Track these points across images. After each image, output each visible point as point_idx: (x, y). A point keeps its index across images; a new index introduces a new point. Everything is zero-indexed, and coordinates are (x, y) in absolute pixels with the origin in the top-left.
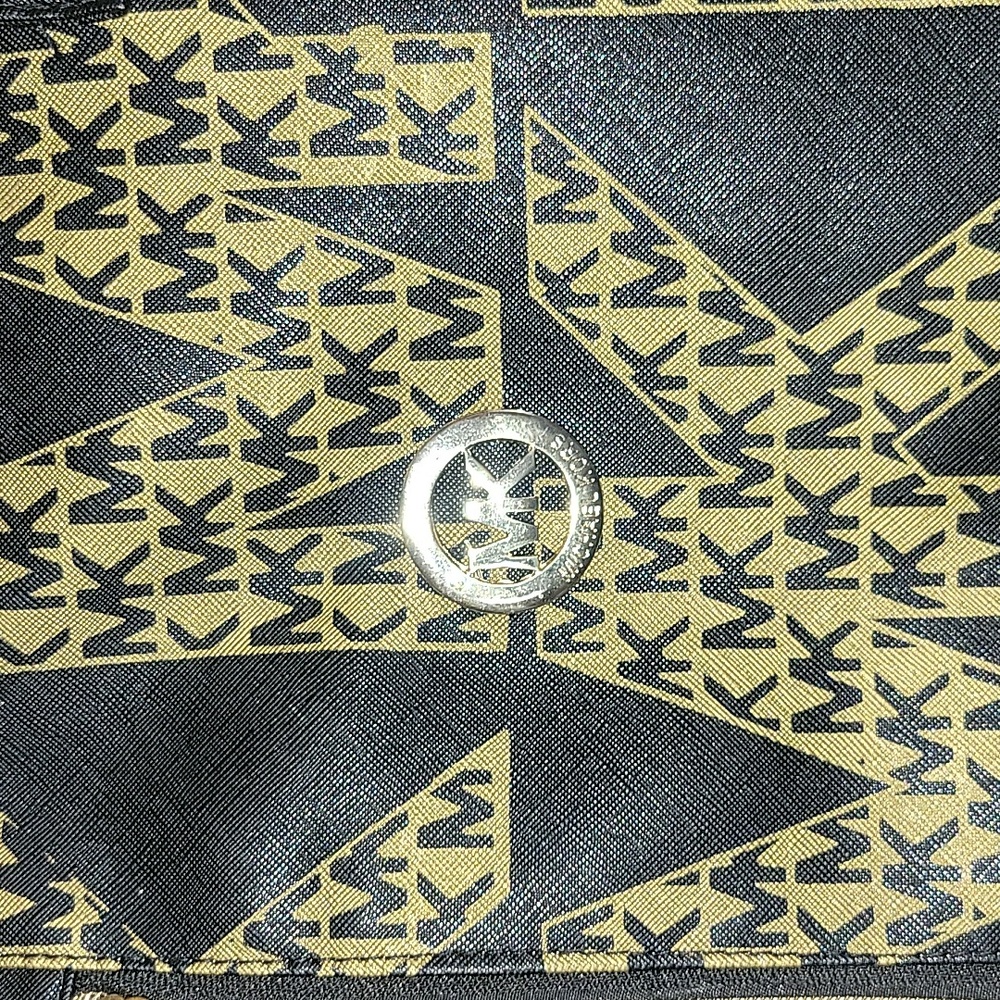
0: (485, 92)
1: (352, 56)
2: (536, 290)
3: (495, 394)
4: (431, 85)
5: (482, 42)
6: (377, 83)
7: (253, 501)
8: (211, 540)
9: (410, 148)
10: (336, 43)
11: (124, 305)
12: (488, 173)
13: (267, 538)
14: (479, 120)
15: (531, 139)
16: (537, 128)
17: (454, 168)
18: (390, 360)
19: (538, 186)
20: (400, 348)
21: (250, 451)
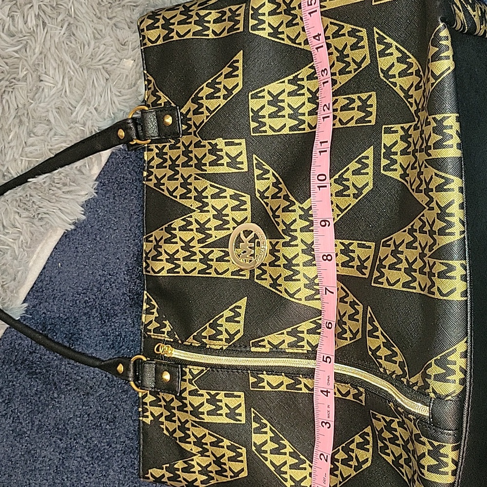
0: (244, 152)
1: (216, 144)
2: (258, 195)
3: (249, 219)
4: (233, 151)
5: (243, 141)
6: (221, 150)
7: (199, 241)
8: (191, 249)
9: (228, 165)
10: (213, 142)
11: (176, 197)
12: (246, 170)
13: (202, 250)
14: (243, 158)
15: (255, 162)
16: (256, 159)
17: (240, 168)
18: (227, 211)
19: (257, 172)
20: (229, 208)
21: (198, 230)
